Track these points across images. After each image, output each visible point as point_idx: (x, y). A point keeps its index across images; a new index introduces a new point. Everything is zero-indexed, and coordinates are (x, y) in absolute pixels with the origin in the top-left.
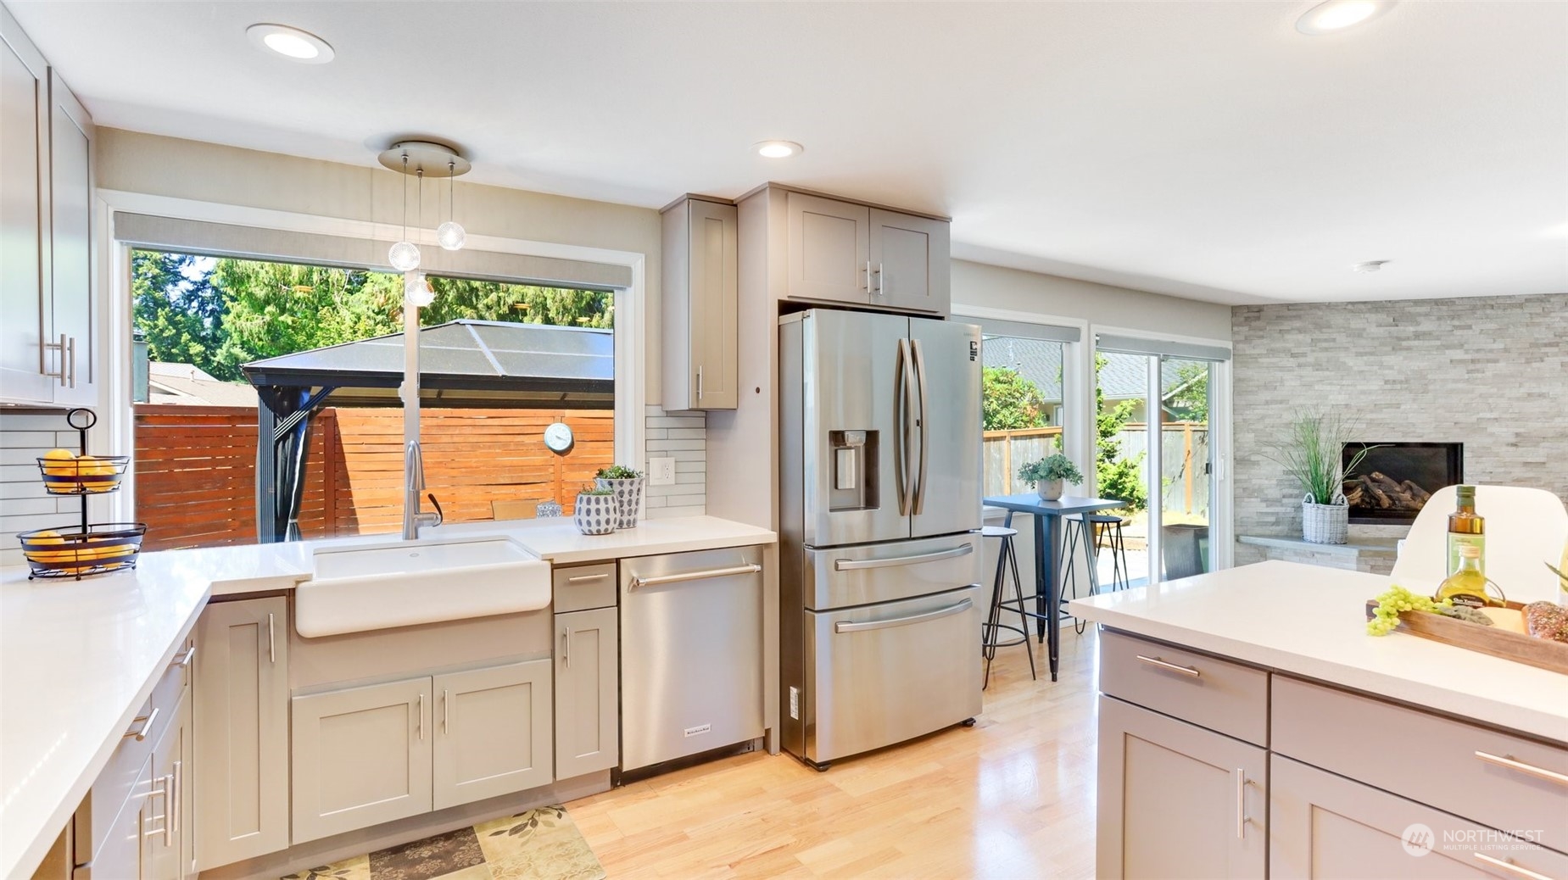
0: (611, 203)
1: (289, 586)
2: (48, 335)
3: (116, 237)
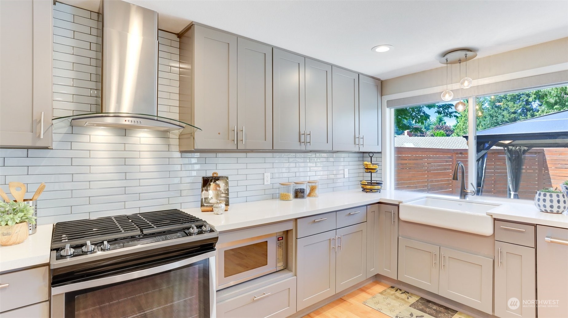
1: (397, 203)
2: (357, 136)
3: (388, 107)
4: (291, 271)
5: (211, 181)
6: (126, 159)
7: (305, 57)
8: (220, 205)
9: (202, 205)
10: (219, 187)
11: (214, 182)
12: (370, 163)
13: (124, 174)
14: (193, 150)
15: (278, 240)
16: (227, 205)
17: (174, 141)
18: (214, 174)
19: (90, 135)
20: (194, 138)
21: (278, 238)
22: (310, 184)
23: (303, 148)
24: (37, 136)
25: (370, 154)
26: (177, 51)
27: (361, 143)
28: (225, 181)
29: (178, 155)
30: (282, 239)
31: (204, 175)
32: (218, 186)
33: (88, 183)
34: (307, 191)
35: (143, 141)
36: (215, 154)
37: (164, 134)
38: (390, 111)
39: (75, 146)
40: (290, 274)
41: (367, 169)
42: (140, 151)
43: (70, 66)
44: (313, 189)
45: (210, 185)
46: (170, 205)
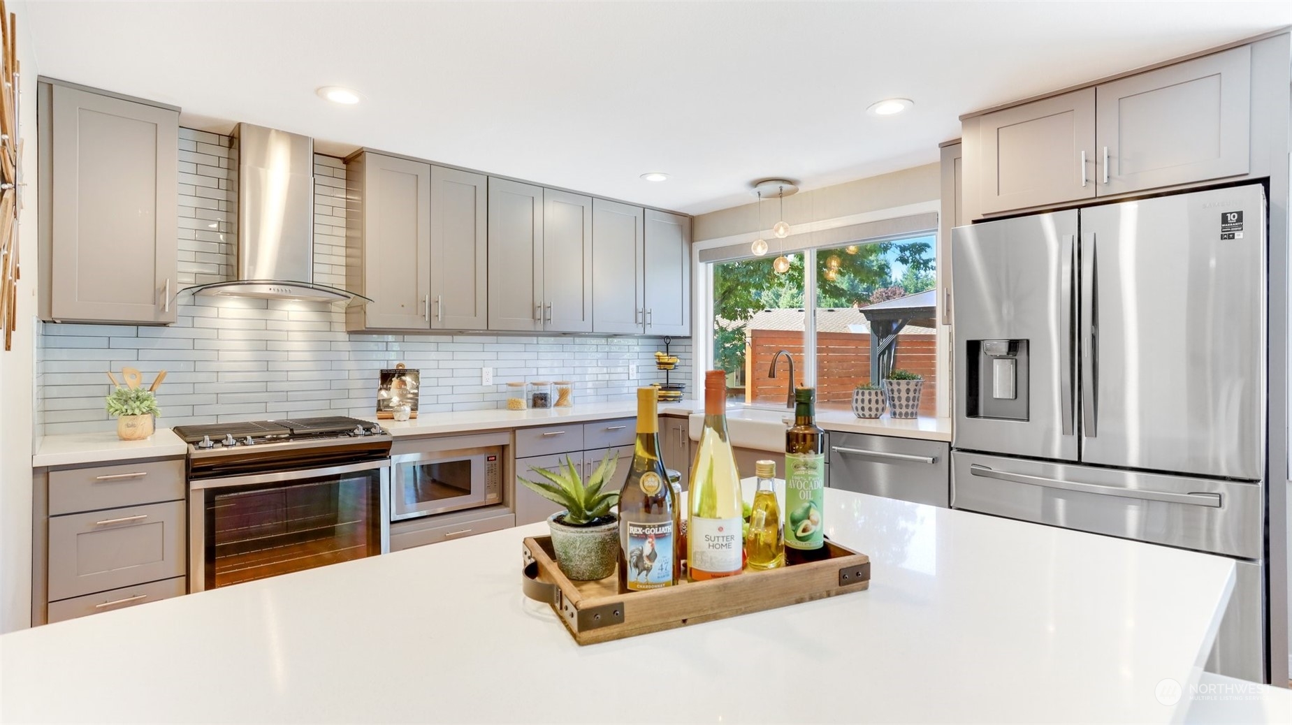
0: (922, 166)
1: (686, 414)
2: (640, 308)
3: (701, 261)
4: (507, 506)
5: (394, 376)
6: (268, 342)
7: (543, 187)
8: (402, 407)
9: (379, 410)
10: (405, 385)
11: (397, 378)
12: (666, 354)
13: (266, 363)
14: (364, 329)
15: (488, 460)
16: (415, 408)
17: (339, 317)
18: (398, 365)
19: (218, 308)
20: (365, 313)
21: (488, 458)
22: (559, 386)
23: (540, 327)
24: (161, 308)
25: (667, 342)
26: (343, 184)
27: (648, 321)
28: (413, 376)
29: (345, 337)
30: (495, 459)
31: (385, 368)
32: (404, 383)
33: (215, 374)
34: (554, 397)
35: (293, 316)
36: (402, 336)
37: (323, 307)
38: (707, 266)
39: (198, 322)
40: (506, 509)
41: (660, 364)
42: (288, 331)
43: (191, 213)
44: (563, 394)
45: (391, 381)
46: (331, 411)
